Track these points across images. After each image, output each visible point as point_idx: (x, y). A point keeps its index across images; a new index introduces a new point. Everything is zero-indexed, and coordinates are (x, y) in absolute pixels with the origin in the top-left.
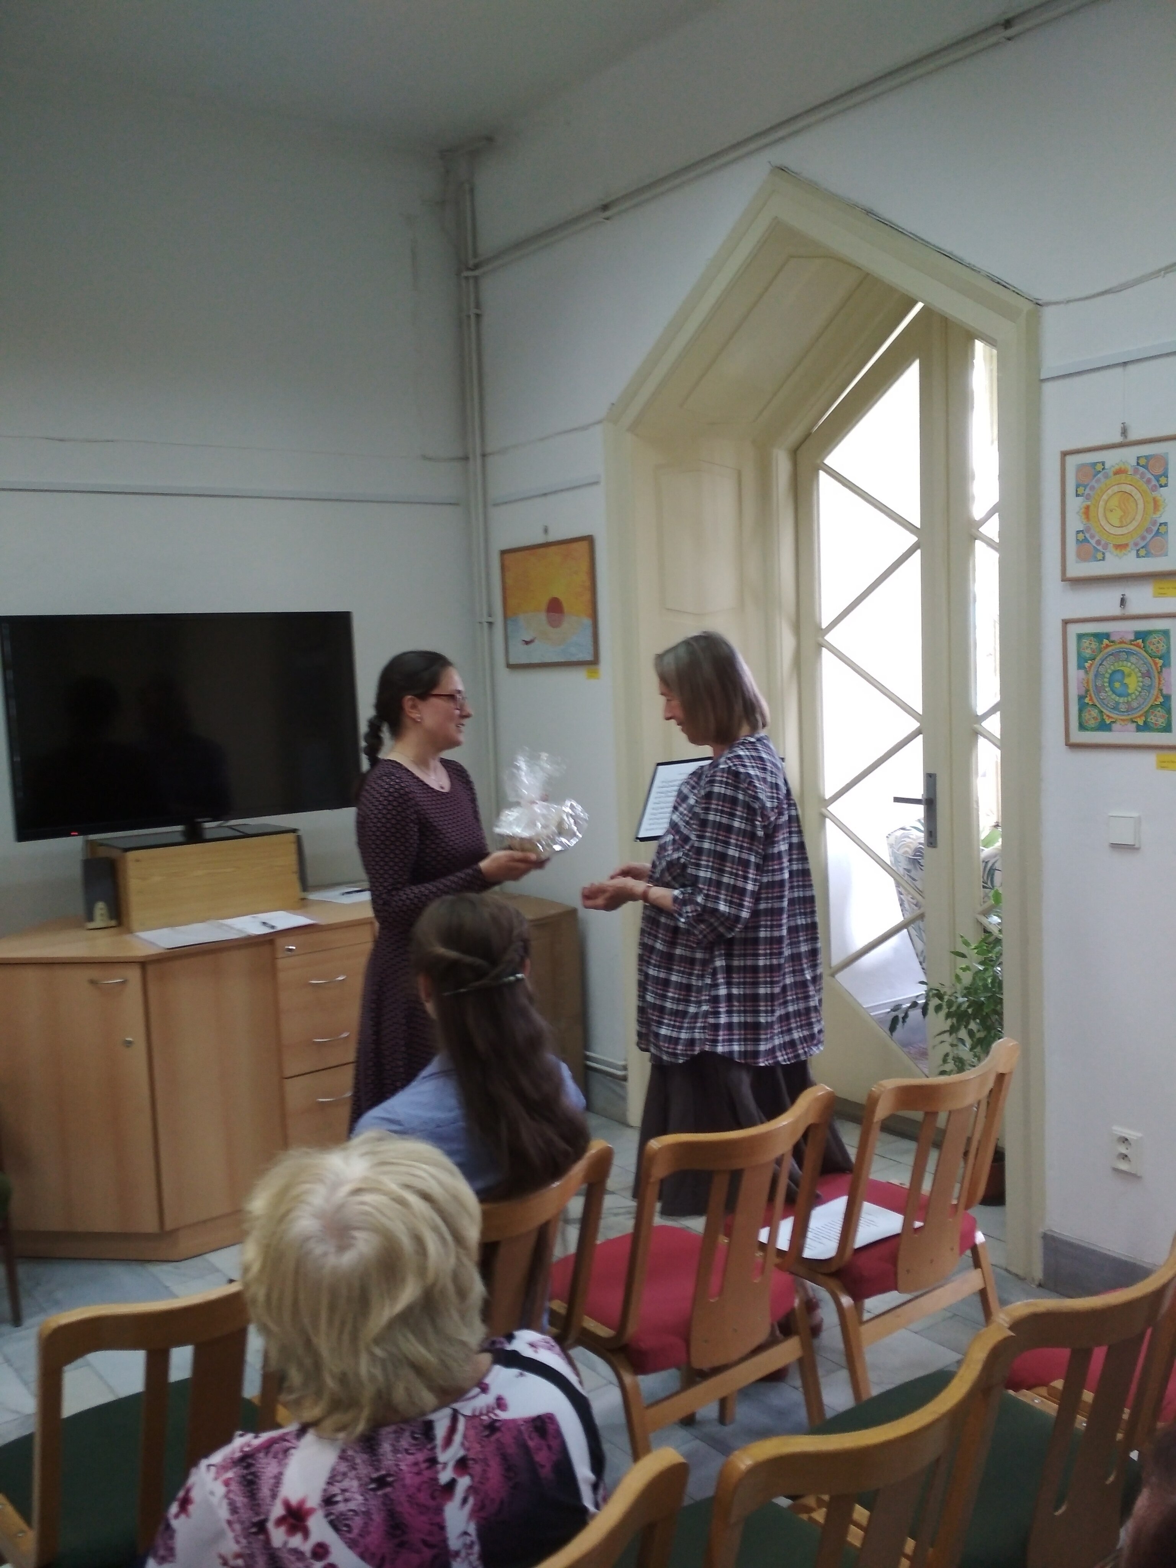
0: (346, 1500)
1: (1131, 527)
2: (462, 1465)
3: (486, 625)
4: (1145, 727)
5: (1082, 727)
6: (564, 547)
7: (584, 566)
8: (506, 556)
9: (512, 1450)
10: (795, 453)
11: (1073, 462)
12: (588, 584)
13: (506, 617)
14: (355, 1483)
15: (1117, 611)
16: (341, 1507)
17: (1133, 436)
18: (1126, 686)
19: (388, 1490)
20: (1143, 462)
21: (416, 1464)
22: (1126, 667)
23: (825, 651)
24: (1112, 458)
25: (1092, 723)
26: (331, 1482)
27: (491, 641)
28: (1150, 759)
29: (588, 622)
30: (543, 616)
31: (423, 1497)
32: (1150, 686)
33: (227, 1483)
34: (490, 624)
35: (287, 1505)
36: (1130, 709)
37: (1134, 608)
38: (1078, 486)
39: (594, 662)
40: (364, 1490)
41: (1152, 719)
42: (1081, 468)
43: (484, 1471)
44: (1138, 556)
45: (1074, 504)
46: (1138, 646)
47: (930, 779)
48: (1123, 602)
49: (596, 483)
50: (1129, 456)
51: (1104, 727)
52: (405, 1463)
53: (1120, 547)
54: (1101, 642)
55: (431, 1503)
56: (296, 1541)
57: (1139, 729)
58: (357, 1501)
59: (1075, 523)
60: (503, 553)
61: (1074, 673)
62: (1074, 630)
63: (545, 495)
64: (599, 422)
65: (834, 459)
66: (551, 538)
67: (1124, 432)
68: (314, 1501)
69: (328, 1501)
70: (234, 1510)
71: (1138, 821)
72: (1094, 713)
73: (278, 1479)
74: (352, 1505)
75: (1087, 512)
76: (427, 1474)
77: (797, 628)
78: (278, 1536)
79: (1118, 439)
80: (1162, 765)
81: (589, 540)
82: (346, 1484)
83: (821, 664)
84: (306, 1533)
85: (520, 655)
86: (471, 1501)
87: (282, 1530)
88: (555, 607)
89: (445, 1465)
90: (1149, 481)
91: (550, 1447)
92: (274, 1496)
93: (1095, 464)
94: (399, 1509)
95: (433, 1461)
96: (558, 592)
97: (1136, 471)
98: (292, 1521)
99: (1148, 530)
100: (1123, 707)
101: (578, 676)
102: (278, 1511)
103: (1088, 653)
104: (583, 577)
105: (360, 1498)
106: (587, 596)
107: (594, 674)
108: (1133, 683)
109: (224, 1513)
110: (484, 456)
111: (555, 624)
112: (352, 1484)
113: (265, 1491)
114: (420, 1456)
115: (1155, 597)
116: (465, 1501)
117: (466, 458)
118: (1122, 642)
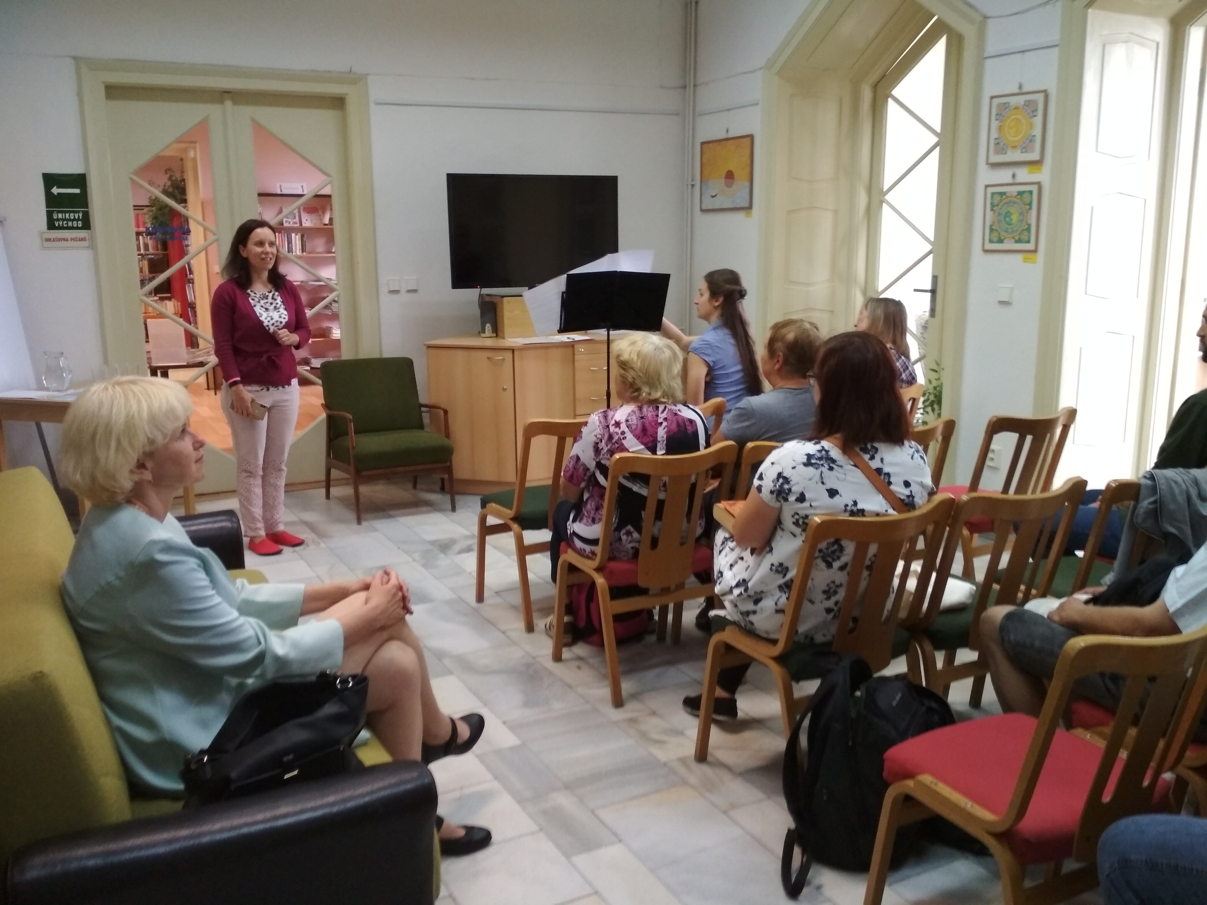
0: (632, 421)
1: (1019, 137)
2: (665, 419)
3: (690, 187)
4: (1019, 241)
5: (991, 241)
6: (737, 141)
7: (747, 152)
8: (704, 145)
9: (680, 422)
10: (875, 87)
11: (996, 101)
12: (749, 162)
13: (701, 182)
14: (635, 418)
15: (1010, 180)
16: (630, 423)
17: (1025, 89)
18: (1011, 219)
19: (644, 420)
20: (1027, 103)
21: (653, 415)
22: (1012, 210)
23: (884, 205)
24: (1014, 101)
25: (995, 239)
26: (628, 416)
27: (692, 194)
28: (1019, 257)
29: (747, 184)
30: (723, 181)
31: (653, 424)
32: (1022, 220)
33: (599, 417)
34: (693, 185)
35: (616, 421)
36: (1013, 232)
37: (1019, 179)
38: (997, 115)
39: (750, 207)
40: (637, 419)
41: (1022, 237)
42: (999, 105)
43: (671, 423)
44: (1022, 152)
45: (995, 124)
46: (1018, 199)
47: (935, 278)
48: (1014, 176)
49: (757, 104)
50: (1020, 100)
51: (1001, 241)
52: (650, 415)
53: (1014, 147)
54: (1002, 197)
55: (655, 426)
56: (617, 430)
57: (1016, 242)
58: (635, 422)
59: (994, 134)
60: (703, 143)
61: (989, 213)
62: (990, 190)
63: (729, 110)
64: (761, 69)
65: (895, 92)
66: (731, 134)
67: (1020, 87)
68: (623, 420)
69: (627, 421)
70: (600, 422)
71: (1012, 289)
72: (996, 234)
73: (614, 415)
74: (633, 423)
75: (1000, 128)
76: (655, 419)
77: (869, 190)
78: (612, 429)
79: (1016, 91)
80: (1025, 260)
81: (751, 137)
82: (632, 417)
83: (882, 213)
84: (620, 428)
85: (709, 203)
86: (666, 429)
87: (614, 427)
88: (730, 176)
89: (661, 418)
90: (1029, 114)
91: (692, 427)
92: (612, 419)
93: (1005, 104)
94: (646, 425)
95: (657, 416)
96: (732, 166)
97: (1023, 108)
98: (616, 425)
99: (1027, 139)
100: (1010, 230)
101: (740, 216)
102: (613, 422)
103: (996, 202)
104: (746, 158)
105: (636, 421)
106: (748, 169)
107: (749, 215)
108: (1015, 218)
109: (598, 423)
110: (695, 86)
111: (729, 185)
112: (634, 417)
113: (609, 417)
114: (654, 414)
115: (1029, 174)
116: (664, 428)
117: (685, 87)
118: (1012, 197)
